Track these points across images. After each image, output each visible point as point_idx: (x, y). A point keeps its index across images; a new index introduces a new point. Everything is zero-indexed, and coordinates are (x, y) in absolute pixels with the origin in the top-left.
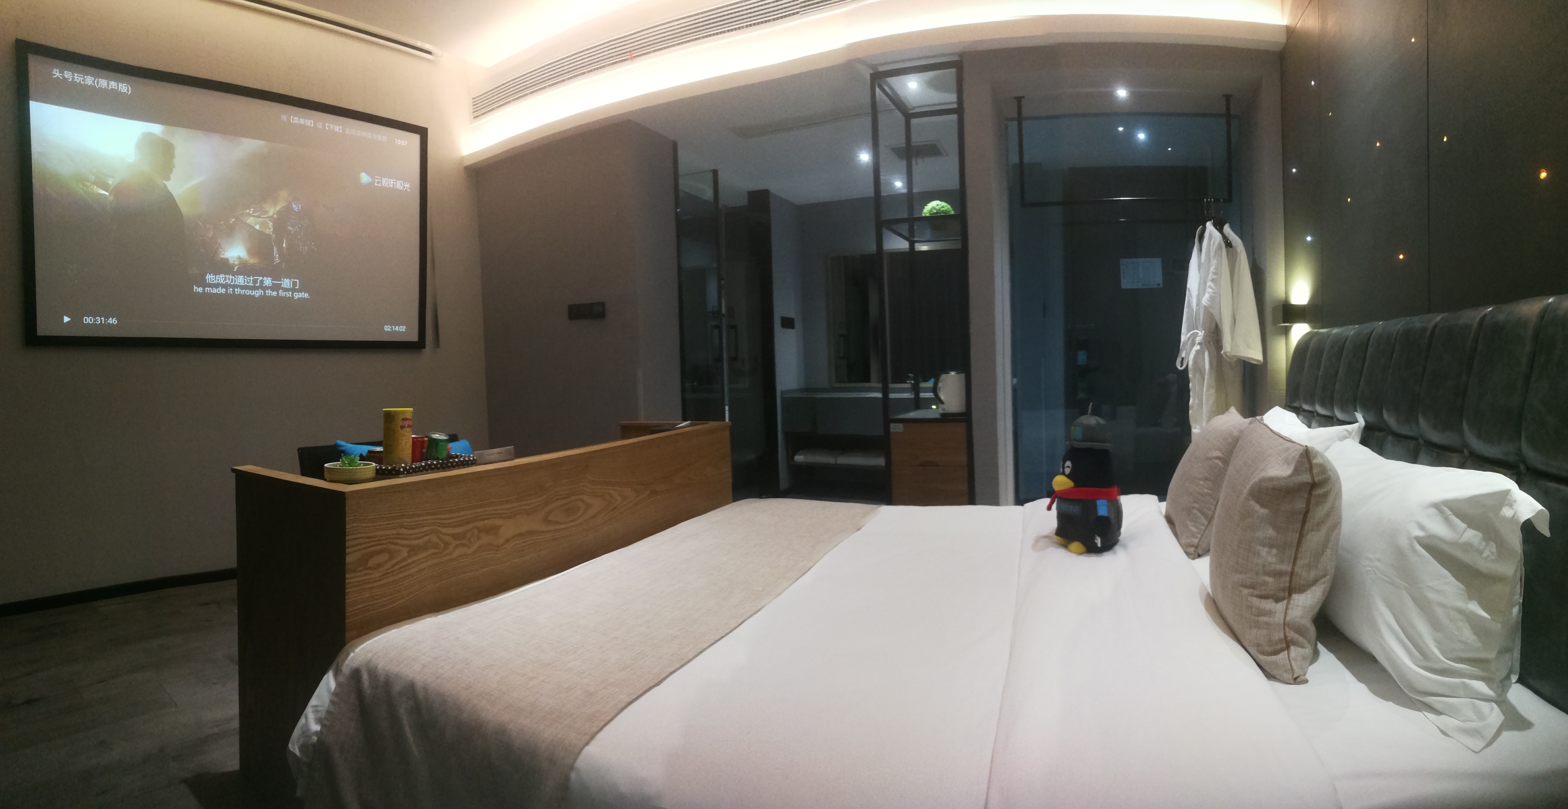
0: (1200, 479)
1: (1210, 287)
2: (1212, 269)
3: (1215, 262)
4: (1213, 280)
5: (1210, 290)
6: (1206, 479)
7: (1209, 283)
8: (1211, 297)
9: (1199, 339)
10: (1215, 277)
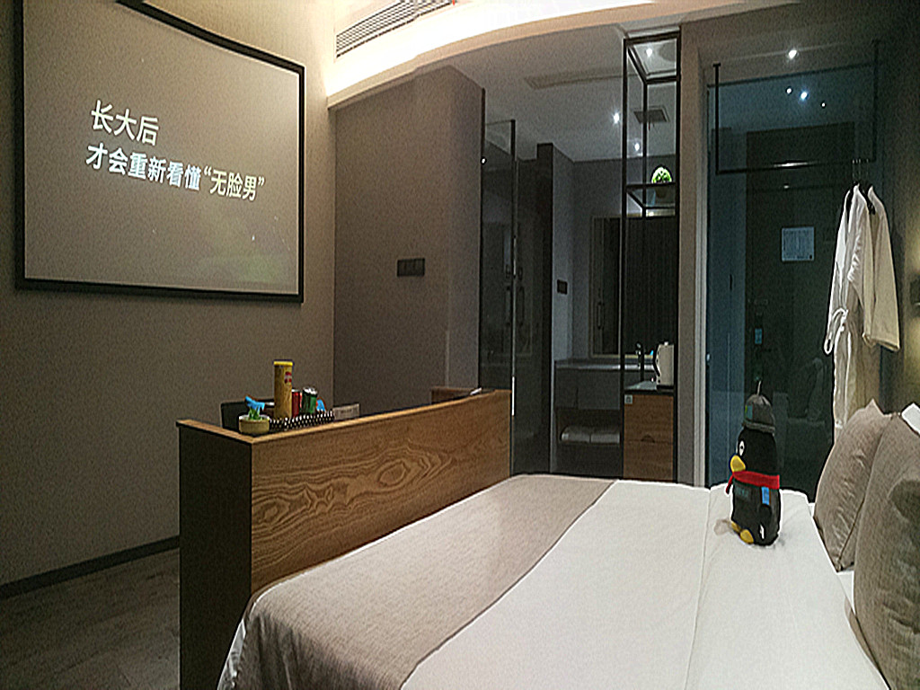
0: (845, 480)
1: (855, 260)
2: (857, 239)
3: (860, 230)
4: (857, 252)
5: (854, 263)
6: (850, 481)
7: (854, 256)
8: (855, 271)
9: (843, 320)
10: (859, 248)
